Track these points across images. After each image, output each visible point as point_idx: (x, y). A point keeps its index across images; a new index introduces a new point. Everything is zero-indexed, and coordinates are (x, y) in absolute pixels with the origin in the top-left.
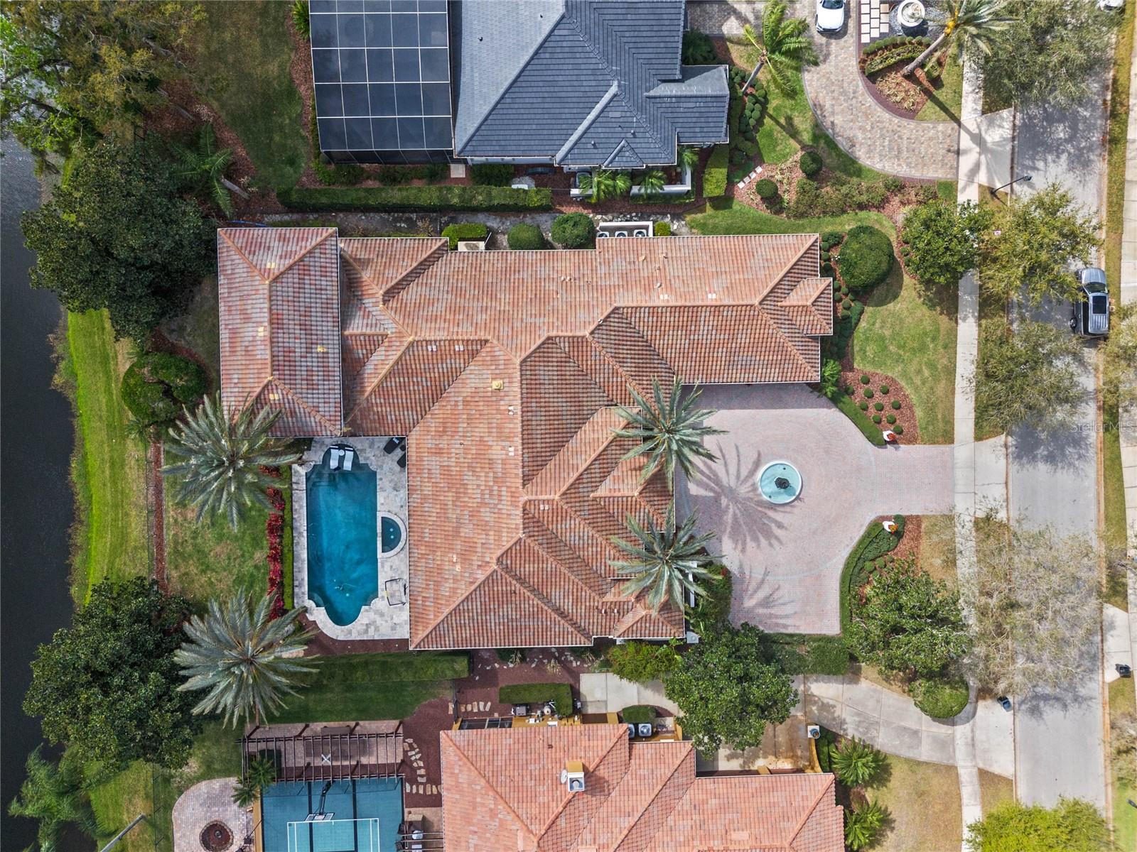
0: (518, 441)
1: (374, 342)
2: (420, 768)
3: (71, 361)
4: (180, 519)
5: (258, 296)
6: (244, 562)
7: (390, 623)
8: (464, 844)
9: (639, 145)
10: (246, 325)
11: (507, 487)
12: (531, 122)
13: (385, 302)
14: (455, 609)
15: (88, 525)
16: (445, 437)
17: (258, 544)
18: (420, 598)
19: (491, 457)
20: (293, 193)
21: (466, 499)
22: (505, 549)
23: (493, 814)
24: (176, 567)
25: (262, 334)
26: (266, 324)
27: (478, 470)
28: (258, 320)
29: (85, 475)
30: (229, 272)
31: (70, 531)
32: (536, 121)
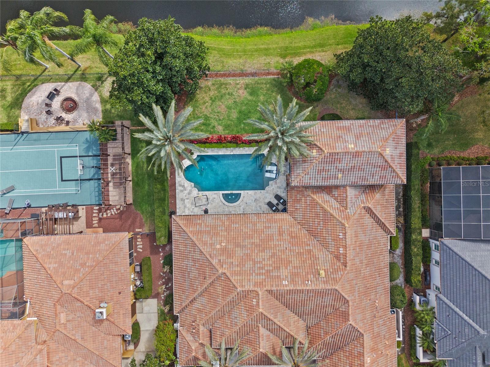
0: (291, 288)
1: (343, 201)
2: (107, 214)
3: (320, 27)
4: (238, 86)
5: (371, 144)
6: (216, 120)
7: (184, 198)
8: (67, 247)
9: (448, 340)
10: (354, 136)
11: (265, 279)
12: (461, 283)
13: (364, 208)
14: (195, 244)
15: (234, 36)
16: (289, 238)
17: (226, 128)
18: (201, 222)
19: (281, 268)
20: (417, 151)
21: (256, 252)
22: (231, 278)
23: (83, 265)
24: (213, 84)
25: (350, 147)
26: (356, 149)
27: (273, 260)
28: (358, 144)
29: (260, 35)
30: (382, 126)
31: (231, 26)
32: (461, 286)
